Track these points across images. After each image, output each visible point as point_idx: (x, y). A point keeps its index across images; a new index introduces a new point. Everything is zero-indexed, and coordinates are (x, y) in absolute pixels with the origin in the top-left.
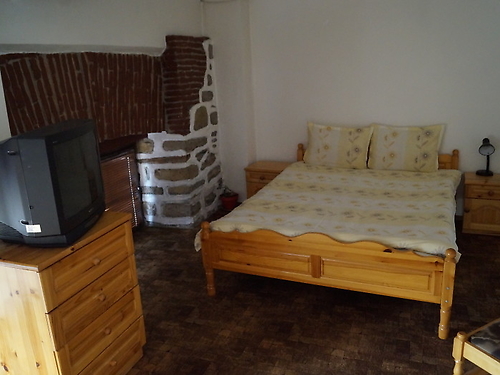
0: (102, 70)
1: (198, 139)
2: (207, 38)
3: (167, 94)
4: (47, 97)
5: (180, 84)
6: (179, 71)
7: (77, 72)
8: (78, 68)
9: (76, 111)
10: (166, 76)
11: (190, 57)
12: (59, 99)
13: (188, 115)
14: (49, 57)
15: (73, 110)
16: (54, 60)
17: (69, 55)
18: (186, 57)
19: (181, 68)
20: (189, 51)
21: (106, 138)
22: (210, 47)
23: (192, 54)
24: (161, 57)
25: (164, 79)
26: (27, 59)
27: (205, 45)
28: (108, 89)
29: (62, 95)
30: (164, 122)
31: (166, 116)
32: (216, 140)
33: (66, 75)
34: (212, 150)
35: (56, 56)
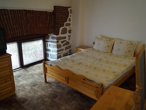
0: (29, 15)
1: (62, 37)
2: (70, 7)
3: (53, 23)
4: (9, 21)
5: (56, 20)
6: (56, 17)
7: (19, 15)
8: (20, 14)
9: (19, 26)
10: (53, 18)
11: (62, 13)
12: (13, 22)
13: (59, 30)
14: (10, 10)
15: (18, 25)
16: (12, 11)
17: (17, 10)
18: (60, 12)
19: (57, 16)
20: (61, 11)
21: (29, 34)
22: (71, 10)
23: (63, 12)
24: (52, 12)
25: (53, 19)
26: (2, 11)
27: (69, 9)
28: (31, 20)
29: (14, 21)
30: (52, 31)
31: (53, 29)
32: (70, 38)
33: (16, 16)
34: (68, 41)
35: (13, 10)
